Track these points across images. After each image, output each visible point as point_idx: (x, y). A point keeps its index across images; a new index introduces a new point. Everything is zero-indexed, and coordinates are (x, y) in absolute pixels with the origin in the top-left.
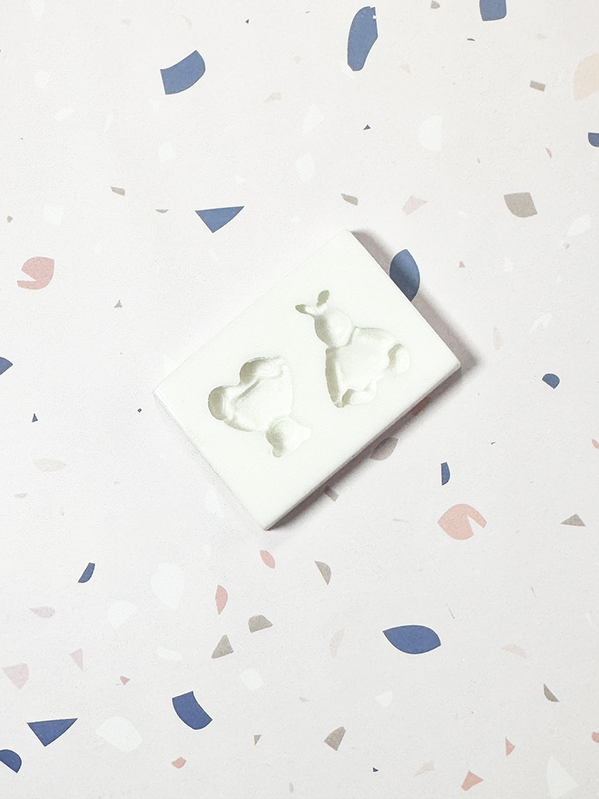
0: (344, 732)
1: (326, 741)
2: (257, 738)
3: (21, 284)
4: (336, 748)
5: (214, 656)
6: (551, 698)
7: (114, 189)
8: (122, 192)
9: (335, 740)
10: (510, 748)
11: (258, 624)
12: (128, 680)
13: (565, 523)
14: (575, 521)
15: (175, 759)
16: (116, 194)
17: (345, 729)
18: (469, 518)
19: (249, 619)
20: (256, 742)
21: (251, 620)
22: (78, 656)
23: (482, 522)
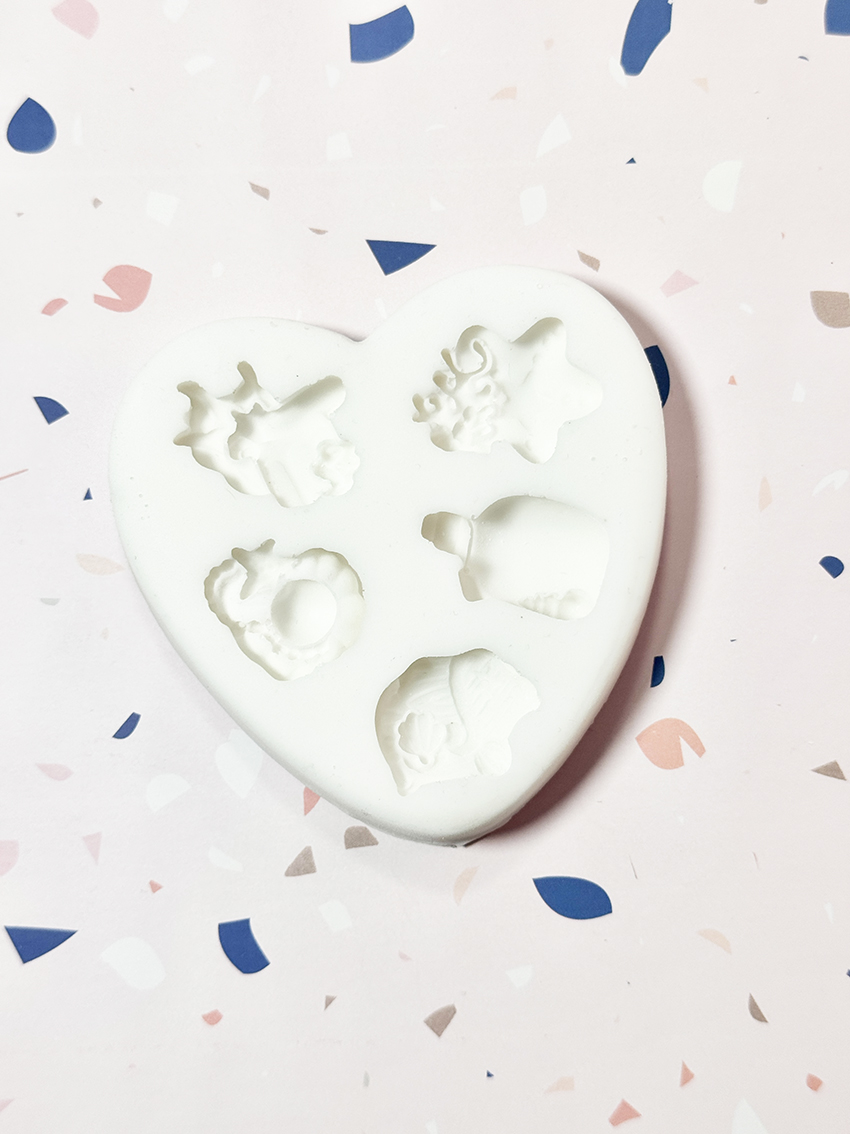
0: (455, 1012)
1: (427, 1022)
2: (329, 1001)
3: (100, 300)
4: (439, 1033)
5: (287, 874)
6: (756, 1013)
7: (256, 188)
8: (264, 193)
9: (440, 1022)
10: (687, 1077)
11: (357, 839)
12: (160, 888)
13: (818, 771)
14: (833, 771)
15: (207, 1012)
16: (256, 196)
17: (457, 1007)
18: (683, 742)
19: (346, 829)
20: (327, 1005)
21: (347, 832)
22: (93, 843)
23: (700, 750)
